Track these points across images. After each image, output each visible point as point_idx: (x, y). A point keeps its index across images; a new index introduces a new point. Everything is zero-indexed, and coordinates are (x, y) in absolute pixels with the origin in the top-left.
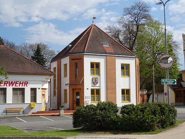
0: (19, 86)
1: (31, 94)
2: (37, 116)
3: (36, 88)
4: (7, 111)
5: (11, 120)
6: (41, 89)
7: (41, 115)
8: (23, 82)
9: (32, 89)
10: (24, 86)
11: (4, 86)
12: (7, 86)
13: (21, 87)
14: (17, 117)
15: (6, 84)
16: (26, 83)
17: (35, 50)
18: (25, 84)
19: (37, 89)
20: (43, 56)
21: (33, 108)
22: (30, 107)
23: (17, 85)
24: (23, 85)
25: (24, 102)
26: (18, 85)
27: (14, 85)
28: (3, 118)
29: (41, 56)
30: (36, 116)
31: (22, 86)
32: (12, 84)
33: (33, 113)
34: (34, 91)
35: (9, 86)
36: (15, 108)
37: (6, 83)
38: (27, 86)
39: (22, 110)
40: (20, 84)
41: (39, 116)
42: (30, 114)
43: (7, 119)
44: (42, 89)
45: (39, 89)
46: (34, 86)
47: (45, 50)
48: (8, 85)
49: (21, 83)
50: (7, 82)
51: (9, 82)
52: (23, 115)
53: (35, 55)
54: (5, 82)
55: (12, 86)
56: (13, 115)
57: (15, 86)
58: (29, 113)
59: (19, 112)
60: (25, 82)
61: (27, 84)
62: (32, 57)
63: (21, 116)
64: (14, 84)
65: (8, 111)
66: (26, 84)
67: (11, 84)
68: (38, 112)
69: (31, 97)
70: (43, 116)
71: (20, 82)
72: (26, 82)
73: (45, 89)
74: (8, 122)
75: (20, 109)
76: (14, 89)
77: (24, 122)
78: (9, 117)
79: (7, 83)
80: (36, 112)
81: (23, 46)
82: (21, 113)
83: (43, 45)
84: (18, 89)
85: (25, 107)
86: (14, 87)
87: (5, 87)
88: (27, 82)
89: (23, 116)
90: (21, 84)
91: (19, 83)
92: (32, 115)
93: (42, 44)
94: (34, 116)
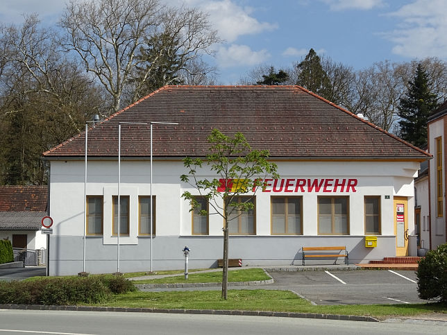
0: (335, 191)
1: (367, 211)
2: (381, 268)
3: (380, 196)
4: (304, 254)
5: (310, 277)
6: (392, 198)
7: (391, 269)
8: (344, 180)
9: (368, 199)
10: (348, 191)
11: (296, 191)
12: (303, 191)
13: (338, 193)
14: (328, 271)
15: (302, 186)
16: (353, 183)
17: (410, 82)
18: (349, 185)
19: (383, 199)
20: (435, 96)
21: (371, 248)
22: (364, 247)
23: (328, 188)
24: (346, 187)
25: (348, 232)
26: (332, 188)
27: (322, 188)
28: (293, 273)
29: (428, 97)
30: (377, 268)
31: (342, 191)
32: (316, 186)
33: (372, 262)
34: (373, 203)
35: (310, 190)
36: (325, 249)
37: (301, 183)
38: (354, 191)
39: (343, 253)
40: (337, 185)
41: (387, 269)
42: (364, 263)
43: (303, 275)
44: (396, 198)
45: (388, 197)
46: (373, 191)
47: (441, 80)
48: (305, 188)
49: (340, 182)
50: (304, 181)
51: (309, 180)
52: (346, 266)
53: (412, 96)
54: (299, 180)
55: (317, 190)
56: (318, 266)
57: (325, 191)
58: (362, 262)
59: (335, 258)
60: (350, 180)
61: (355, 184)
62: (403, 101)
63: (338, 269)
64: (320, 186)
65: (308, 254)
66: (353, 186)
67: (313, 186)
68: (385, 259)
69: (367, 218)
70: (396, 269)
71: (337, 180)
72: (353, 180)
73: (406, 198)
74: (301, 283)
75: (338, 251)
76: (321, 200)
77: (339, 285)
78: (310, 270)
79: (304, 185)
80: (380, 258)
81: (377, 70)
82: (341, 260)
83: (437, 65)
84: (333, 200)
85: (350, 245)
86: (321, 193)
87: (299, 193)
88: (356, 181)
89: (344, 269)
90: (340, 185)
91: (333, 183)
92: (368, 268)
93: (433, 62)
94: (374, 268)
